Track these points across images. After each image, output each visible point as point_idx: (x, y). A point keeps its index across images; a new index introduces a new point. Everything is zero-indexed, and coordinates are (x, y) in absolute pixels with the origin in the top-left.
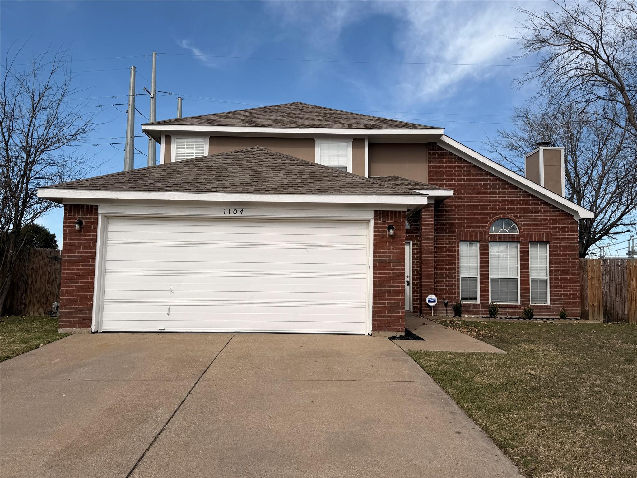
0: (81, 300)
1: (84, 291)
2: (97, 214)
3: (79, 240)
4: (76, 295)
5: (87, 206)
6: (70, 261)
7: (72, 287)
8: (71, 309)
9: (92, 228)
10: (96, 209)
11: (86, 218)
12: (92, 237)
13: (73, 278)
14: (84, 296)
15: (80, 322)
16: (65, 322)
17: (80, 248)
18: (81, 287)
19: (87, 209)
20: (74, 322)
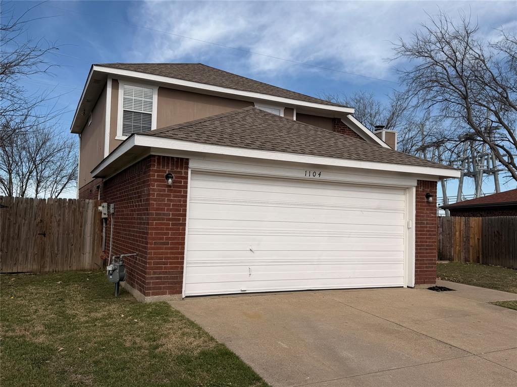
0: (171, 263)
1: (175, 253)
2: (187, 168)
3: (169, 196)
4: (166, 258)
5: (177, 158)
6: (159, 219)
7: (161, 248)
8: (160, 273)
9: (183, 183)
10: (187, 164)
11: (176, 172)
12: (182, 194)
13: (162, 239)
14: (174, 258)
15: (169, 288)
16: (154, 288)
17: (170, 205)
18: (171, 248)
19: (177, 162)
20: (164, 288)
